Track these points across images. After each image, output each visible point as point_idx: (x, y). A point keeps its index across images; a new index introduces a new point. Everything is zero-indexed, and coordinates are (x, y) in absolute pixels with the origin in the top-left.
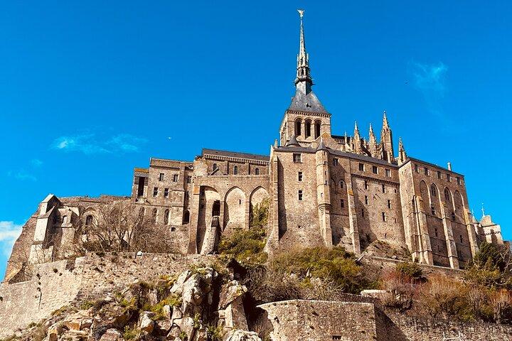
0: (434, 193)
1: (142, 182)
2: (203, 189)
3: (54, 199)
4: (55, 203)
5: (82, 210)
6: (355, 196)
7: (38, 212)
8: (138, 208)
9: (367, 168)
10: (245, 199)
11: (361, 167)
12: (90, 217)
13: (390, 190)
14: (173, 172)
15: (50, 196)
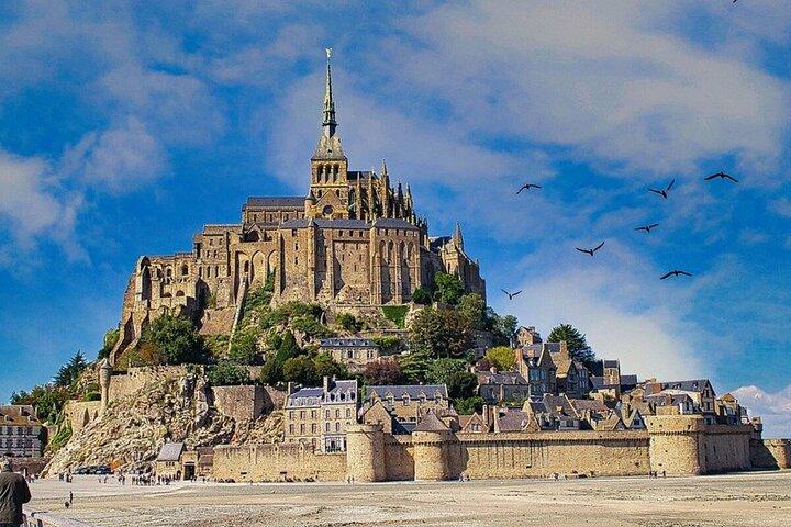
0: (391, 247)
1: (199, 246)
2: (237, 253)
3: (146, 259)
4: (146, 262)
5: (164, 266)
6: (334, 257)
7: (136, 271)
8: (198, 267)
9: (346, 233)
10: (265, 260)
11: (341, 233)
12: (169, 270)
13: (363, 246)
14: (219, 238)
15: (142, 258)
